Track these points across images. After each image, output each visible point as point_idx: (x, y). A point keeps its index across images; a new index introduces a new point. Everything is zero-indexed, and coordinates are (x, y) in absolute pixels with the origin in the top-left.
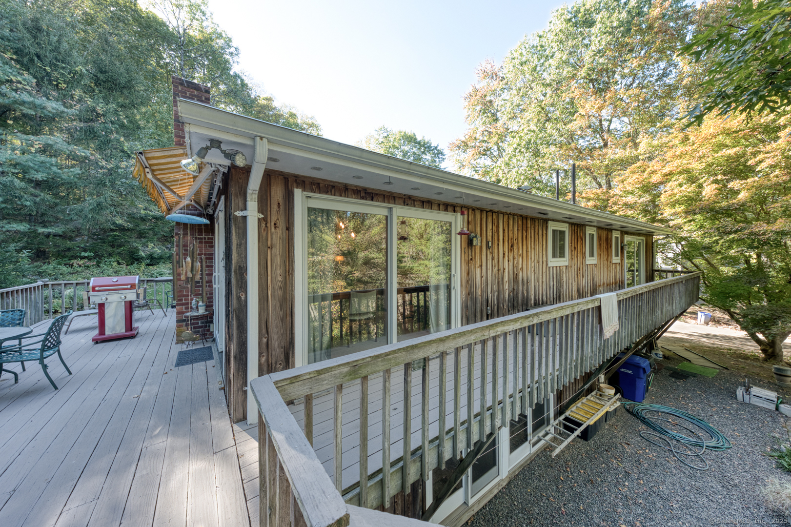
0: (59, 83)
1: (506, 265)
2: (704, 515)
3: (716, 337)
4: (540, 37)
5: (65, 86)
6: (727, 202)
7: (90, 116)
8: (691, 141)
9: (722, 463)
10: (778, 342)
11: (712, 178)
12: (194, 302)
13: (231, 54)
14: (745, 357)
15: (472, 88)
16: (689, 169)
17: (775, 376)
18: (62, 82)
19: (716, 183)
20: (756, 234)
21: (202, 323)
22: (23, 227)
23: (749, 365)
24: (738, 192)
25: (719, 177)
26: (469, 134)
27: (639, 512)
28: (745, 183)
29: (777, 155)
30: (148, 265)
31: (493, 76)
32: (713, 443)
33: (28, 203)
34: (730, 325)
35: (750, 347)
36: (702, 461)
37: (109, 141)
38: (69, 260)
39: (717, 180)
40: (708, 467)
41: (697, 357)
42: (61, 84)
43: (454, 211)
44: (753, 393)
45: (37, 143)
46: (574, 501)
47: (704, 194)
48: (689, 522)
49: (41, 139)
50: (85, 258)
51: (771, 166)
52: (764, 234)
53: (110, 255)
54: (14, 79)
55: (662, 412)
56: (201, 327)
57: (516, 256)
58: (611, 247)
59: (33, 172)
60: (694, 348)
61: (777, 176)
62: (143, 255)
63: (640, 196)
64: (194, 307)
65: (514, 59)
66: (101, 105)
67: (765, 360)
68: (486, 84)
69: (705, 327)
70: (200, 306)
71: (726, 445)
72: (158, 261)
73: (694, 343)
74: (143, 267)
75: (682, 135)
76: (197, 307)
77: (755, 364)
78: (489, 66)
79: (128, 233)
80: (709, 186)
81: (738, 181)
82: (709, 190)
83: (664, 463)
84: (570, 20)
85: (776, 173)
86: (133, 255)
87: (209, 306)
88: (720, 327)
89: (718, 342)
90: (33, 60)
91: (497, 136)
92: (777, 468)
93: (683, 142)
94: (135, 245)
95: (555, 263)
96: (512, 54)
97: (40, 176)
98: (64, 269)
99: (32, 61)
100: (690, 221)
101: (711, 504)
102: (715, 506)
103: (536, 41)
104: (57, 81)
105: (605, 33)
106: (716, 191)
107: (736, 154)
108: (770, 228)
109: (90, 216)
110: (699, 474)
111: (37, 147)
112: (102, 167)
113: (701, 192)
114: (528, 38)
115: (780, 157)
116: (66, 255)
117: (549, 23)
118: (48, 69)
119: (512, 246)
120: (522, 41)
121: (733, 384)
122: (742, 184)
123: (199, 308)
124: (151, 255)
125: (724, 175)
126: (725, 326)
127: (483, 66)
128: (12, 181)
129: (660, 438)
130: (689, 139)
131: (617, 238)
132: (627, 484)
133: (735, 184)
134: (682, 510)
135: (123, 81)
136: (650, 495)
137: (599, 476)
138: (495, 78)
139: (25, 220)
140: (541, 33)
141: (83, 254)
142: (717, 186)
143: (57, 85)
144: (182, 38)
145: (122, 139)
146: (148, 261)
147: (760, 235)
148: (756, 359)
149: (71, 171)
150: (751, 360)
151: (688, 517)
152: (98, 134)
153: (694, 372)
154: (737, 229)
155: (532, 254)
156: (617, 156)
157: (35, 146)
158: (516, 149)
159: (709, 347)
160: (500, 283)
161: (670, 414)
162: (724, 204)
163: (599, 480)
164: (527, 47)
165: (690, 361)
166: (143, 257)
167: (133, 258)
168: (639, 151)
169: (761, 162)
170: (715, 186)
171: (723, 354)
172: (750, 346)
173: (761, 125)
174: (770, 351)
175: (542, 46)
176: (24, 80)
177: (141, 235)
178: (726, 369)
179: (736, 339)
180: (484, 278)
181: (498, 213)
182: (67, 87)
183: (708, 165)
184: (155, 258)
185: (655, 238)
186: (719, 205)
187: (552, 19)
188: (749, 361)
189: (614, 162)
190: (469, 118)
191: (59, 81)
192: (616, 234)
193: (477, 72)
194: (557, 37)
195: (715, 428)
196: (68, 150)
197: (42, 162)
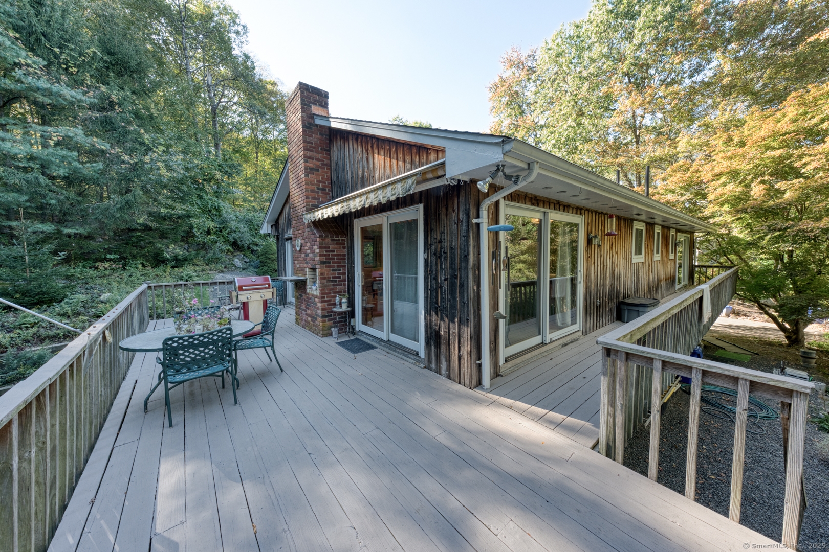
0: (70, 67)
1: (608, 262)
2: (772, 466)
3: (738, 327)
4: (577, 26)
5: (76, 70)
6: (774, 201)
7: (106, 105)
8: (734, 142)
9: (775, 428)
10: (801, 329)
11: (760, 179)
12: (337, 299)
13: (237, 33)
14: (771, 344)
15: (498, 78)
16: (738, 169)
17: (801, 358)
18: (72, 66)
19: (763, 184)
20: (803, 231)
21: (339, 318)
22: (49, 228)
23: (775, 350)
24: (783, 192)
25: (766, 178)
26: (494, 127)
27: (721, 466)
28: (791, 184)
29: (822, 159)
30: (173, 267)
31: (519, 65)
32: (764, 413)
33: (53, 202)
34: (748, 316)
35: (770, 336)
36: (759, 427)
37: (128, 133)
38: (93, 262)
39: (764, 180)
40: (765, 432)
41: (729, 345)
42: (71, 67)
43: (581, 214)
44: (788, 373)
45: (55, 135)
46: (667, 461)
47: (752, 193)
48: (762, 472)
49: (60, 130)
50: (110, 260)
51: (816, 168)
52: (811, 231)
53: (134, 257)
54: (23, 61)
55: (714, 392)
56: (339, 322)
57: (614, 253)
58: (669, 244)
59: (54, 167)
60: (723, 337)
61: (821, 178)
62: (168, 256)
63: (682, 195)
64: (337, 303)
65: (550, 49)
66: (115, 92)
67: (789, 346)
68: (512, 74)
69: (727, 319)
70: (344, 303)
71: (775, 415)
72: (183, 263)
73: (722, 333)
74: (169, 269)
75: (725, 136)
76: (341, 303)
77: (781, 349)
78: (515, 54)
79: (151, 233)
80: (757, 187)
81: (784, 182)
82: (757, 190)
83: (729, 430)
84: (611, 11)
85: (820, 175)
86: (158, 256)
87: (351, 303)
88: (739, 319)
89: (742, 332)
90: (40, 40)
91: (525, 130)
92: (819, 430)
93: (726, 143)
94: (159, 245)
95: (638, 259)
96: (547, 43)
97: (62, 171)
98: (92, 272)
99: (38, 40)
100: (738, 219)
101: (776, 458)
102: (779, 459)
103: (571, 32)
104: (66, 65)
105: (649, 27)
106: (765, 191)
107: (780, 157)
108: (818, 225)
109: (118, 215)
110: (759, 438)
111: (56, 139)
112: (123, 162)
113: (749, 192)
114: (564, 28)
115: (825, 160)
116: (89, 258)
117: (588, 13)
118: (57, 50)
119: (612, 245)
120: (558, 30)
121: (767, 367)
122: (788, 185)
123: (343, 304)
124: (176, 257)
125: (771, 176)
126: (744, 317)
127: (509, 54)
128: (37, 178)
129: (720, 412)
130: (732, 140)
131: (673, 235)
132: (704, 447)
133: (781, 185)
134: (754, 464)
135: (133, 64)
136: (725, 454)
137: (680, 443)
138: (522, 67)
139: (49, 220)
140: (578, 22)
141: (108, 256)
142: (765, 186)
143: (66, 69)
144: (183, 14)
145: (142, 131)
146: (174, 263)
147: (808, 232)
148: (781, 345)
149: (93, 167)
150: (777, 346)
151: (760, 468)
152: (116, 125)
153: (731, 358)
154: (787, 226)
155: (623, 252)
156: (657, 154)
157: (53, 137)
158: (554, 145)
159: (736, 337)
160: (604, 279)
161: (722, 393)
162: (771, 203)
163: (681, 445)
164: (563, 36)
165: (724, 349)
166: (168, 259)
167: (158, 261)
168: (678, 149)
169: (805, 164)
170: (762, 186)
171: (751, 342)
172: (770, 334)
173: (805, 128)
174: (794, 337)
175: (578, 37)
176: (34, 63)
177: (163, 235)
178: (757, 354)
179: (755, 328)
180: (596, 274)
181: (605, 214)
182: (78, 71)
183: (755, 166)
184: (180, 260)
185: (696, 234)
186: (766, 204)
187: (592, 9)
188: (775, 347)
189: (653, 160)
190: (494, 110)
191: (69, 64)
192: (672, 232)
193: (502, 60)
194: (597, 28)
195: (762, 402)
196: (88, 143)
197: (63, 157)
